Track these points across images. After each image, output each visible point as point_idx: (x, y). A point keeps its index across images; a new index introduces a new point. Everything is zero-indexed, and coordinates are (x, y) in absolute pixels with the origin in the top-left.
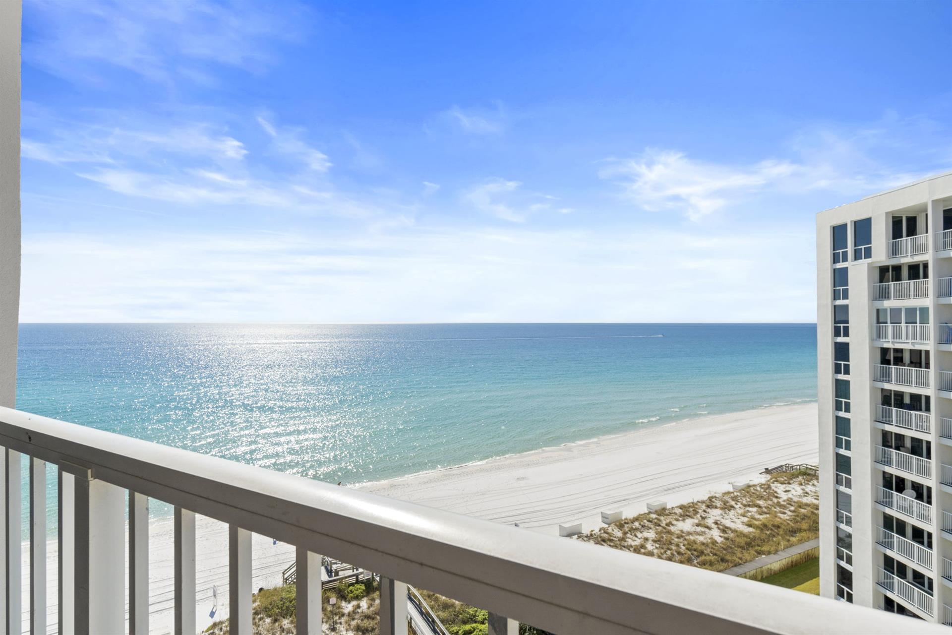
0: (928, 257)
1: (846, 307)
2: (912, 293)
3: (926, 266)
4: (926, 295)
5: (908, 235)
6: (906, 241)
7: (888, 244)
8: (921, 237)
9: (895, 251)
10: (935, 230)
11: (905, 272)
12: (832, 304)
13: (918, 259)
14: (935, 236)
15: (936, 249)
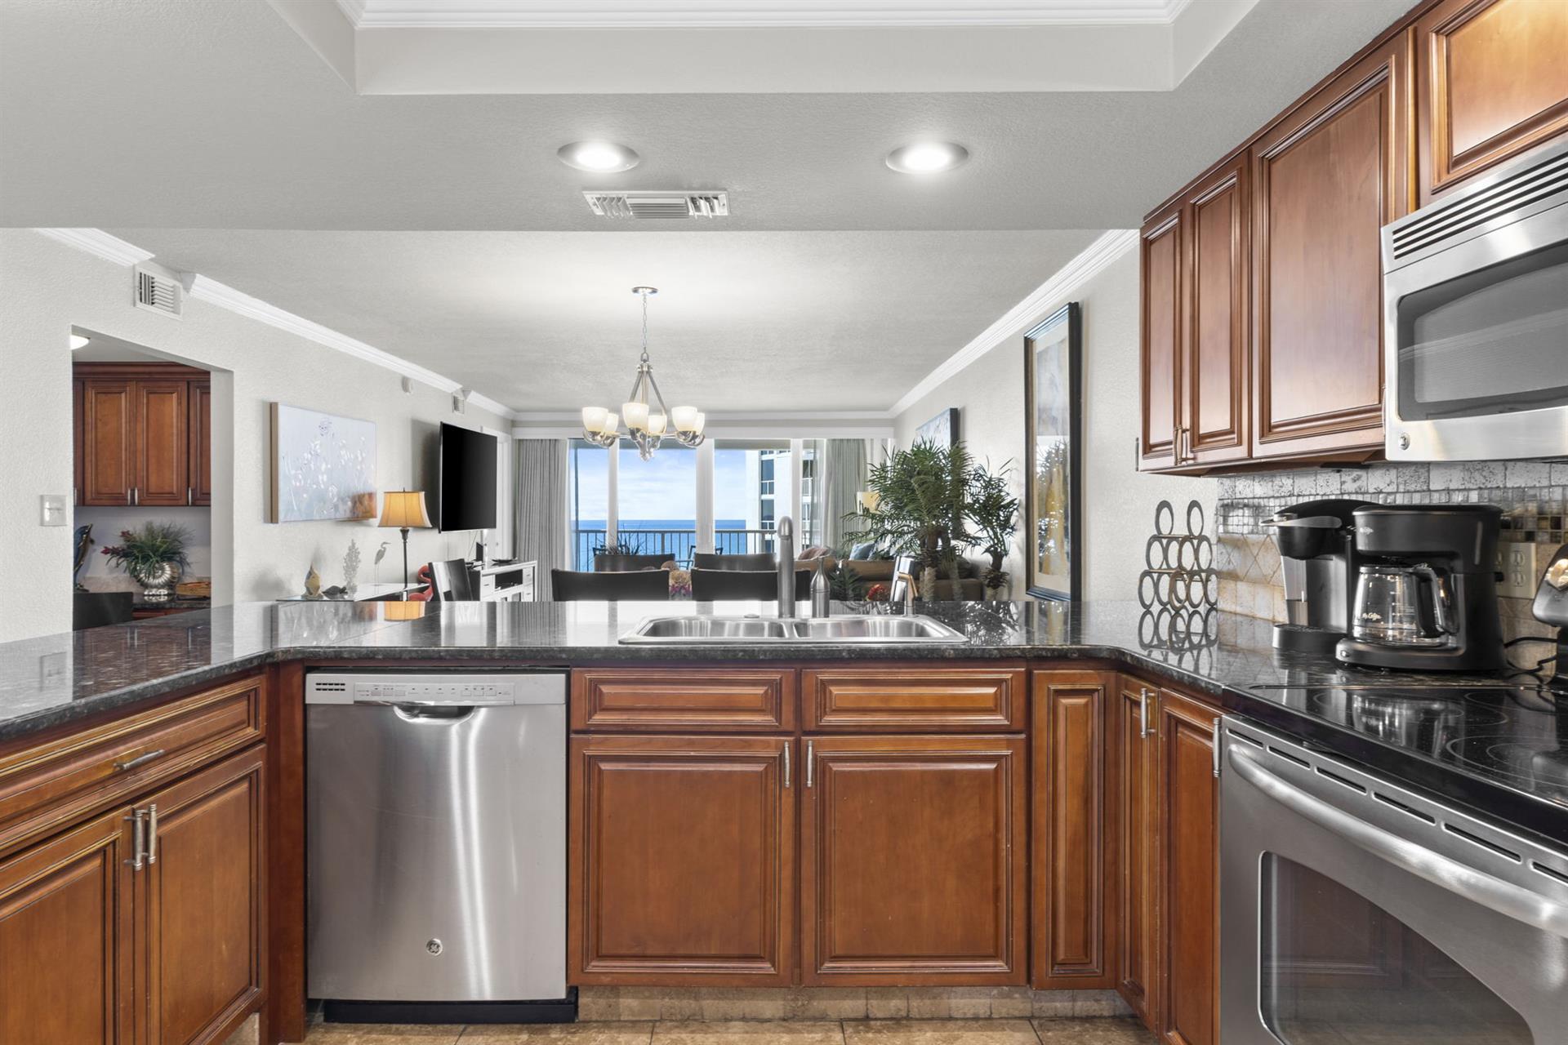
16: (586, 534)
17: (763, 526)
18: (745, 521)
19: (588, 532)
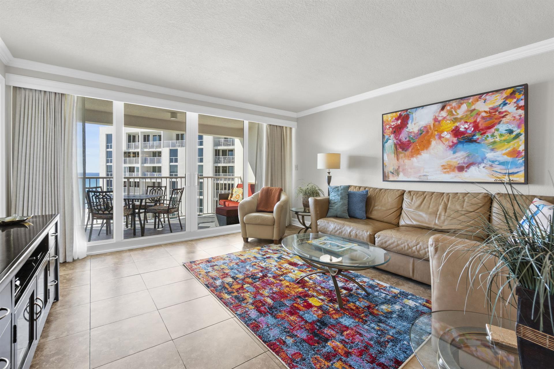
0: (139, 150)
1: (111, 166)
2: (134, 162)
3: (138, 153)
4: (138, 163)
5: (133, 142)
6: (132, 144)
7: (127, 144)
8: (137, 143)
9: (129, 147)
10: (141, 142)
11: (132, 155)
12: (106, 165)
13: (136, 150)
14: (141, 143)
15: (141, 149)
16: (89, 179)
17: (107, 175)
18: (99, 173)
19: (90, 178)
